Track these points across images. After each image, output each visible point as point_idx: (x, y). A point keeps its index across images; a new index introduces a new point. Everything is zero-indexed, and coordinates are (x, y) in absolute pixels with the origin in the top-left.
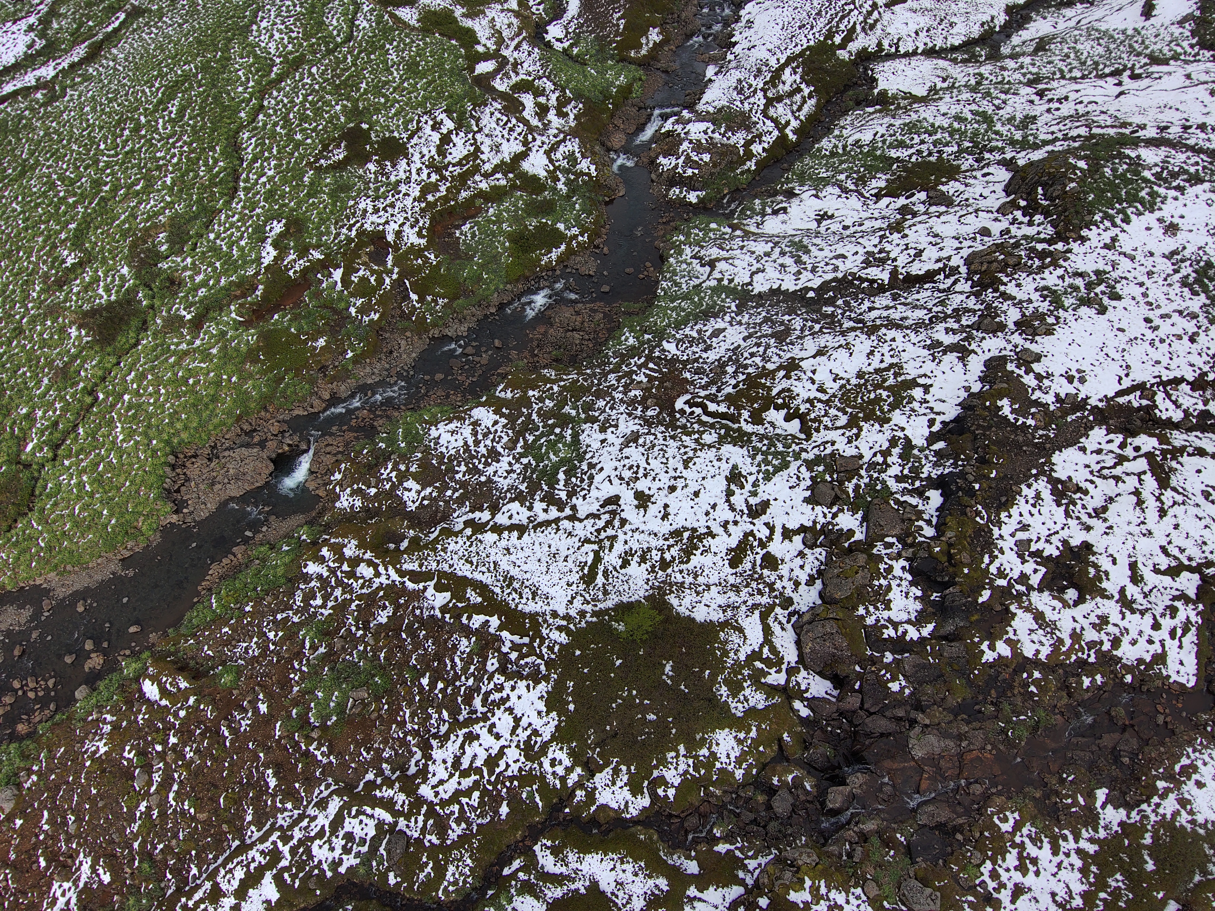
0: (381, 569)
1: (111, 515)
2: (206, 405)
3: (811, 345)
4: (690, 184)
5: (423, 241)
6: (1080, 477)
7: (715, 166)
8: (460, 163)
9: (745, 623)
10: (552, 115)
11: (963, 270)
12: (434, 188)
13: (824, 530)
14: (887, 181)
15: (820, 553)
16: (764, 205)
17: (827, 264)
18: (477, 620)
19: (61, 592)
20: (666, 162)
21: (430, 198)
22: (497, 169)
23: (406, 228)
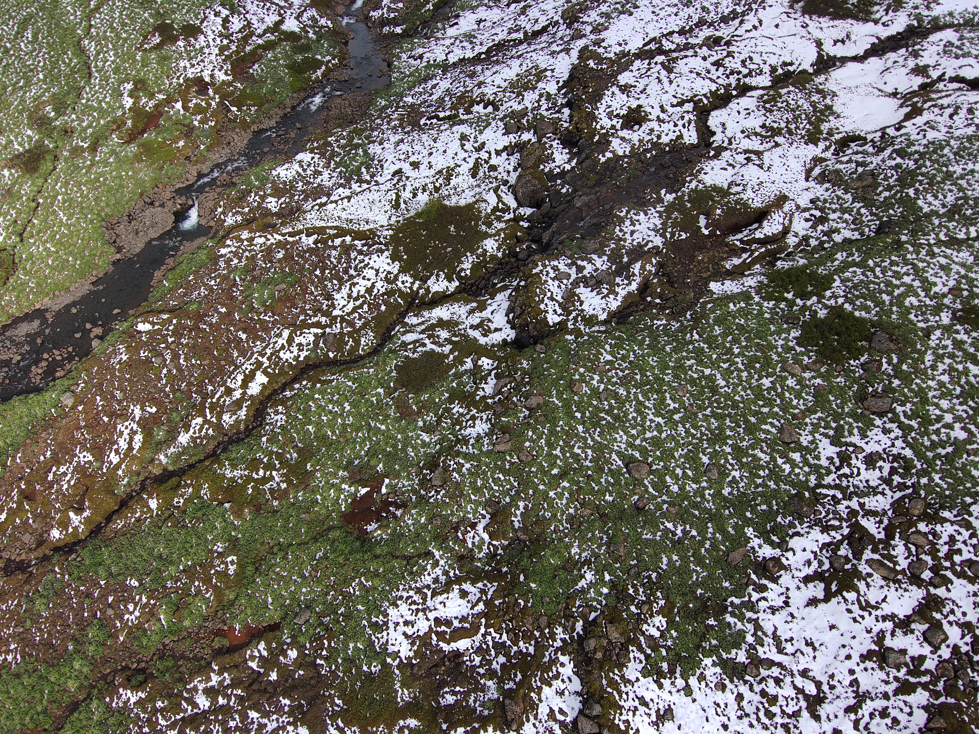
0: (269, 236)
1: (76, 259)
2: (117, 190)
3: (488, 73)
4: (395, 22)
5: (230, 78)
6: (631, 82)
7: (407, 8)
8: (240, 31)
9: (486, 197)
11: (561, 21)
12: (228, 47)
13: (516, 145)
15: (517, 155)
16: (443, 24)
17: (488, 40)
18: (338, 242)
19: (56, 308)
20: (375, 14)
21: (227, 53)
22: (266, 31)
23: (216, 72)
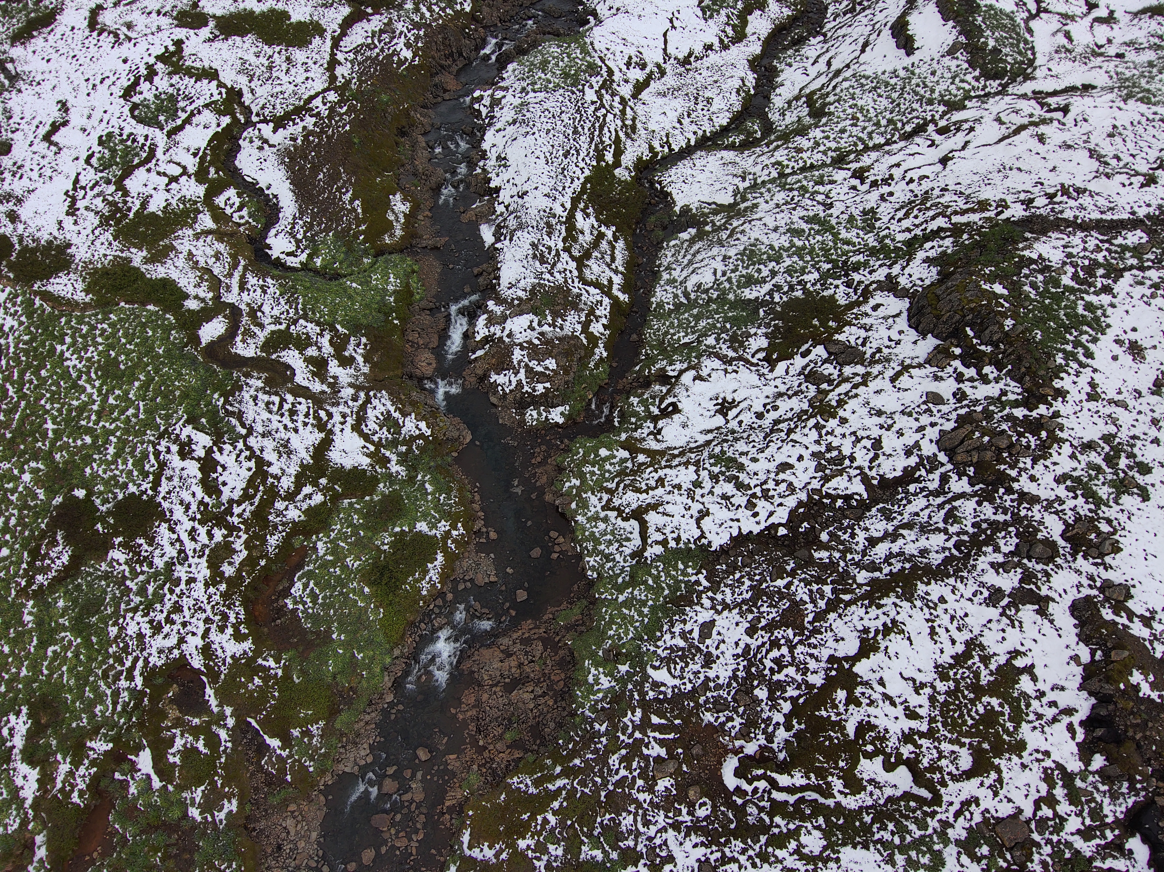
4: (547, 401)
5: (247, 645)
8: (246, 497)
10: (334, 368)
11: (944, 459)
12: (226, 550)
14: (766, 335)
16: (643, 402)
17: (777, 483)
20: (503, 380)
21: (228, 570)
22: (300, 481)
23: (214, 636)
